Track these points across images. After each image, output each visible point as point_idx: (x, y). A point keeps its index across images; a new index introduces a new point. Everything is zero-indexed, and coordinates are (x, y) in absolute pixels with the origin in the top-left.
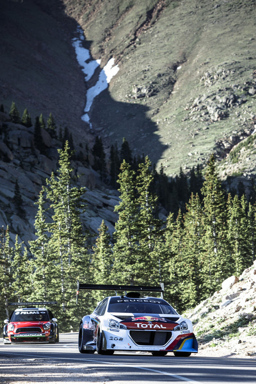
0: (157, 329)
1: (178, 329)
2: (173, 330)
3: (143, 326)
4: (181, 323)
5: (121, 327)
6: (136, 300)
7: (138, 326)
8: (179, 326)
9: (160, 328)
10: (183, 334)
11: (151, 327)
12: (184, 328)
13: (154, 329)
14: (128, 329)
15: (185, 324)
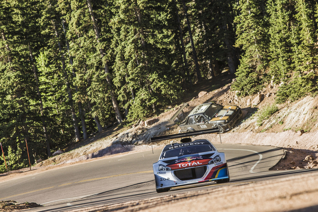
0: (195, 165)
1: (212, 162)
2: (208, 164)
3: (184, 165)
4: (215, 158)
5: (167, 170)
6: (184, 145)
7: (180, 166)
8: (212, 160)
9: (197, 164)
10: (217, 165)
11: (190, 165)
12: (218, 160)
13: (193, 166)
14: (172, 170)
15: (218, 158)
